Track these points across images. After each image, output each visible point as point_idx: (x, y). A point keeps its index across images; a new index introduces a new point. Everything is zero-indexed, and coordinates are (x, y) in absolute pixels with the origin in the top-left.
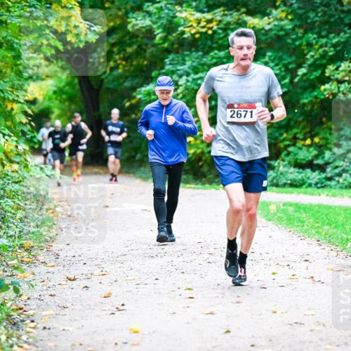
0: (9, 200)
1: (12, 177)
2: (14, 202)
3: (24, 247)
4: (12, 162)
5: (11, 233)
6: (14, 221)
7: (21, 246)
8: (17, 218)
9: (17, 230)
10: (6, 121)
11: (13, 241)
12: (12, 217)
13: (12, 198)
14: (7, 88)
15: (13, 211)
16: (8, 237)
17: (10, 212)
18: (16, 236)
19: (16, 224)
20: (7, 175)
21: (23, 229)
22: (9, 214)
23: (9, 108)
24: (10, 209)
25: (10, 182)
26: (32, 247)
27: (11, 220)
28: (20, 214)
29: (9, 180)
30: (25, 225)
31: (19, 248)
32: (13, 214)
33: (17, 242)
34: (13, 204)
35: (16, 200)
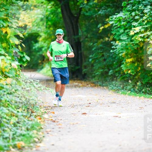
0: (4, 108)
1: (7, 89)
2: (9, 110)
3: (16, 147)
4: (6, 77)
5: (6, 135)
6: (9, 126)
7: (15, 146)
8: (11, 123)
9: (11, 133)
10: (2, 43)
11: (8, 142)
12: (7, 123)
13: (7, 107)
14: (3, 16)
15: (7, 117)
16: (3, 138)
17: (6, 118)
18: (11, 137)
19: (10, 128)
20: (3, 88)
21: (16, 132)
22: (5, 120)
23: (4, 32)
24: (5, 116)
25: (5, 93)
26: (24, 147)
27: (6, 125)
28: (14, 120)
29: (5, 92)
30: (17, 129)
31: (13, 148)
32: (8, 120)
33: (11, 143)
34: (7, 111)
35: (10, 108)
